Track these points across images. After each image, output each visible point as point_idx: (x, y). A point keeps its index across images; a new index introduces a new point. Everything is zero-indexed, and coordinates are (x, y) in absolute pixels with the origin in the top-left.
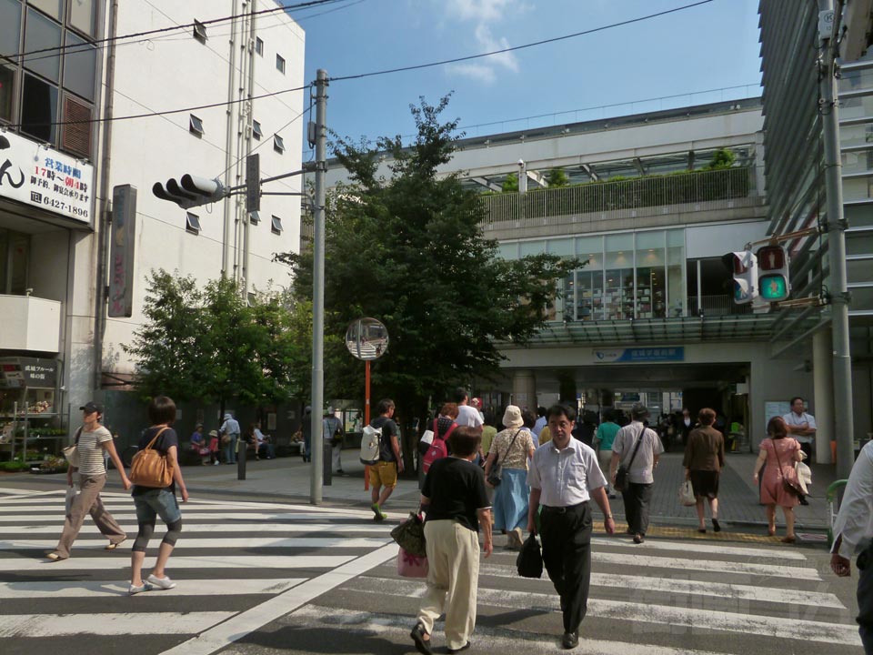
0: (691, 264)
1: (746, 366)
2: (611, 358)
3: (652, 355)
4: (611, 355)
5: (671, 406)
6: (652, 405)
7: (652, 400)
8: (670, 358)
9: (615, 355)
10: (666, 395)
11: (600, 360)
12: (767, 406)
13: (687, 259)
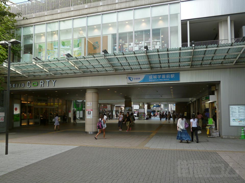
0: (184, 23)
1: (217, 84)
2: (137, 81)
3: (161, 78)
4: (137, 79)
5: (171, 109)
6: (165, 109)
7: (165, 107)
8: (171, 79)
9: (139, 79)
10: (170, 105)
11: (131, 82)
12: (230, 109)
13: (182, 20)
